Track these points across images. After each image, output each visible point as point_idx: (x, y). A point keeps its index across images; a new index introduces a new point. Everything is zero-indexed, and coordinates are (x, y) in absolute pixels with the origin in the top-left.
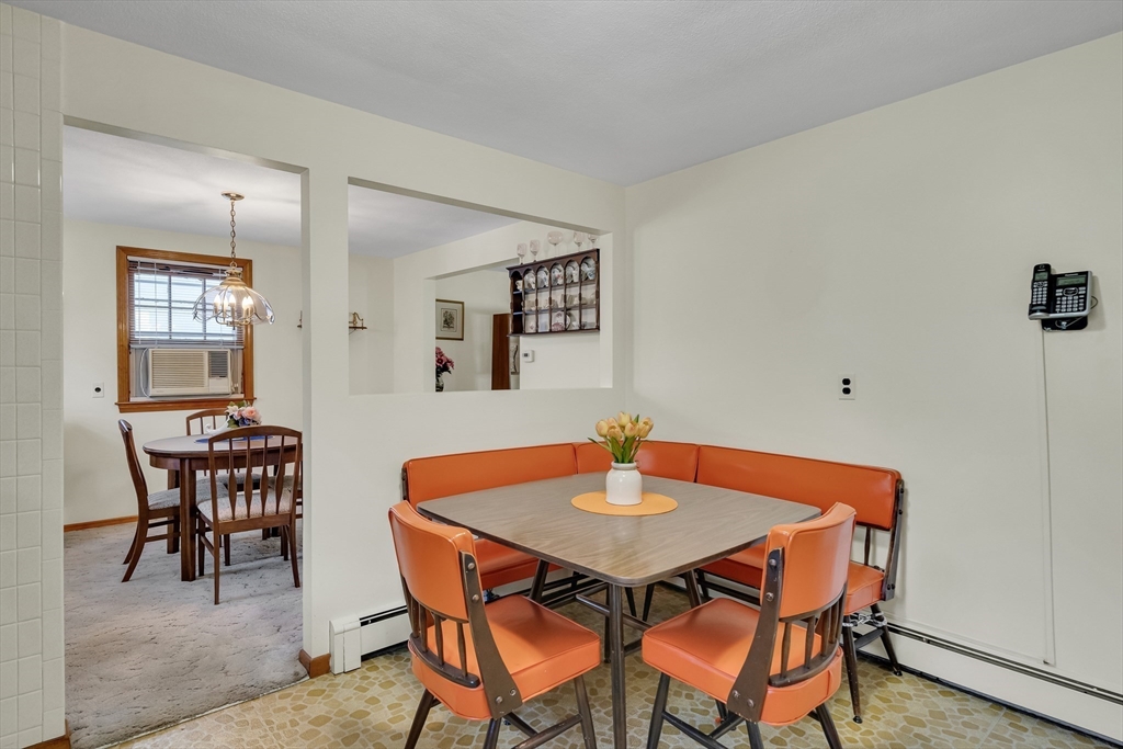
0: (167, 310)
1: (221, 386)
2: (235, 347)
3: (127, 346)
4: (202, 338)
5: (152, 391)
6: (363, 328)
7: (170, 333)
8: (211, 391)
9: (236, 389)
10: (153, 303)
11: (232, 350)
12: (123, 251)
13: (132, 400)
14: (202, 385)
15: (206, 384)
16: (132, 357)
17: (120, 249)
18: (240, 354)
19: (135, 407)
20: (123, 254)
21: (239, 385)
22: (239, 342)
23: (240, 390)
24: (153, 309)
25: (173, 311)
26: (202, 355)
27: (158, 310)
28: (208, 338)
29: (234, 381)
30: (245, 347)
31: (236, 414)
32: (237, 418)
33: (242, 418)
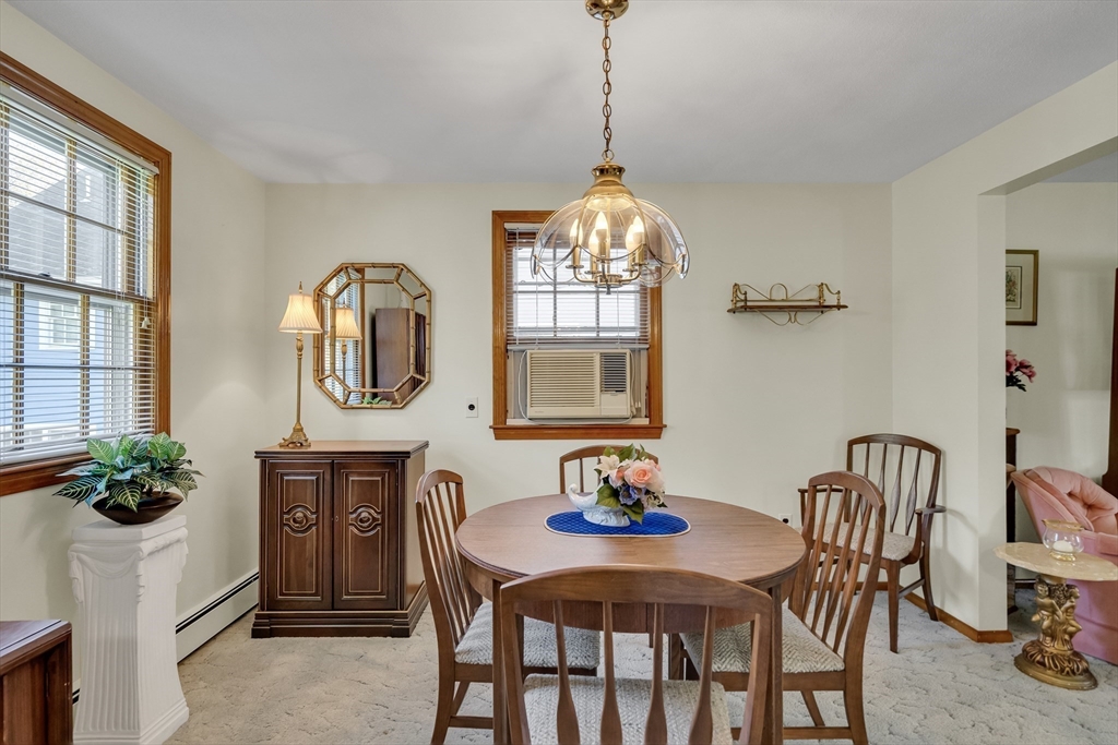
0: (552, 296)
1: (617, 406)
2: (637, 346)
3: (504, 347)
4: (594, 335)
5: (532, 412)
6: (839, 307)
7: (555, 328)
8: (605, 414)
9: (638, 410)
10: (533, 288)
11: (633, 351)
12: (500, 217)
13: (511, 422)
14: (591, 403)
15: (597, 402)
16: (510, 362)
17: (495, 214)
18: (644, 354)
19: (512, 432)
20: (498, 220)
21: (642, 405)
22: (643, 340)
23: (644, 413)
24: (534, 296)
25: (558, 296)
26: (591, 359)
27: (540, 296)
28: (602, 335)
29: (635, 398)
30: (651, 347)
31: (613, 474)
32: (616, 483)
33: (626, 486)
